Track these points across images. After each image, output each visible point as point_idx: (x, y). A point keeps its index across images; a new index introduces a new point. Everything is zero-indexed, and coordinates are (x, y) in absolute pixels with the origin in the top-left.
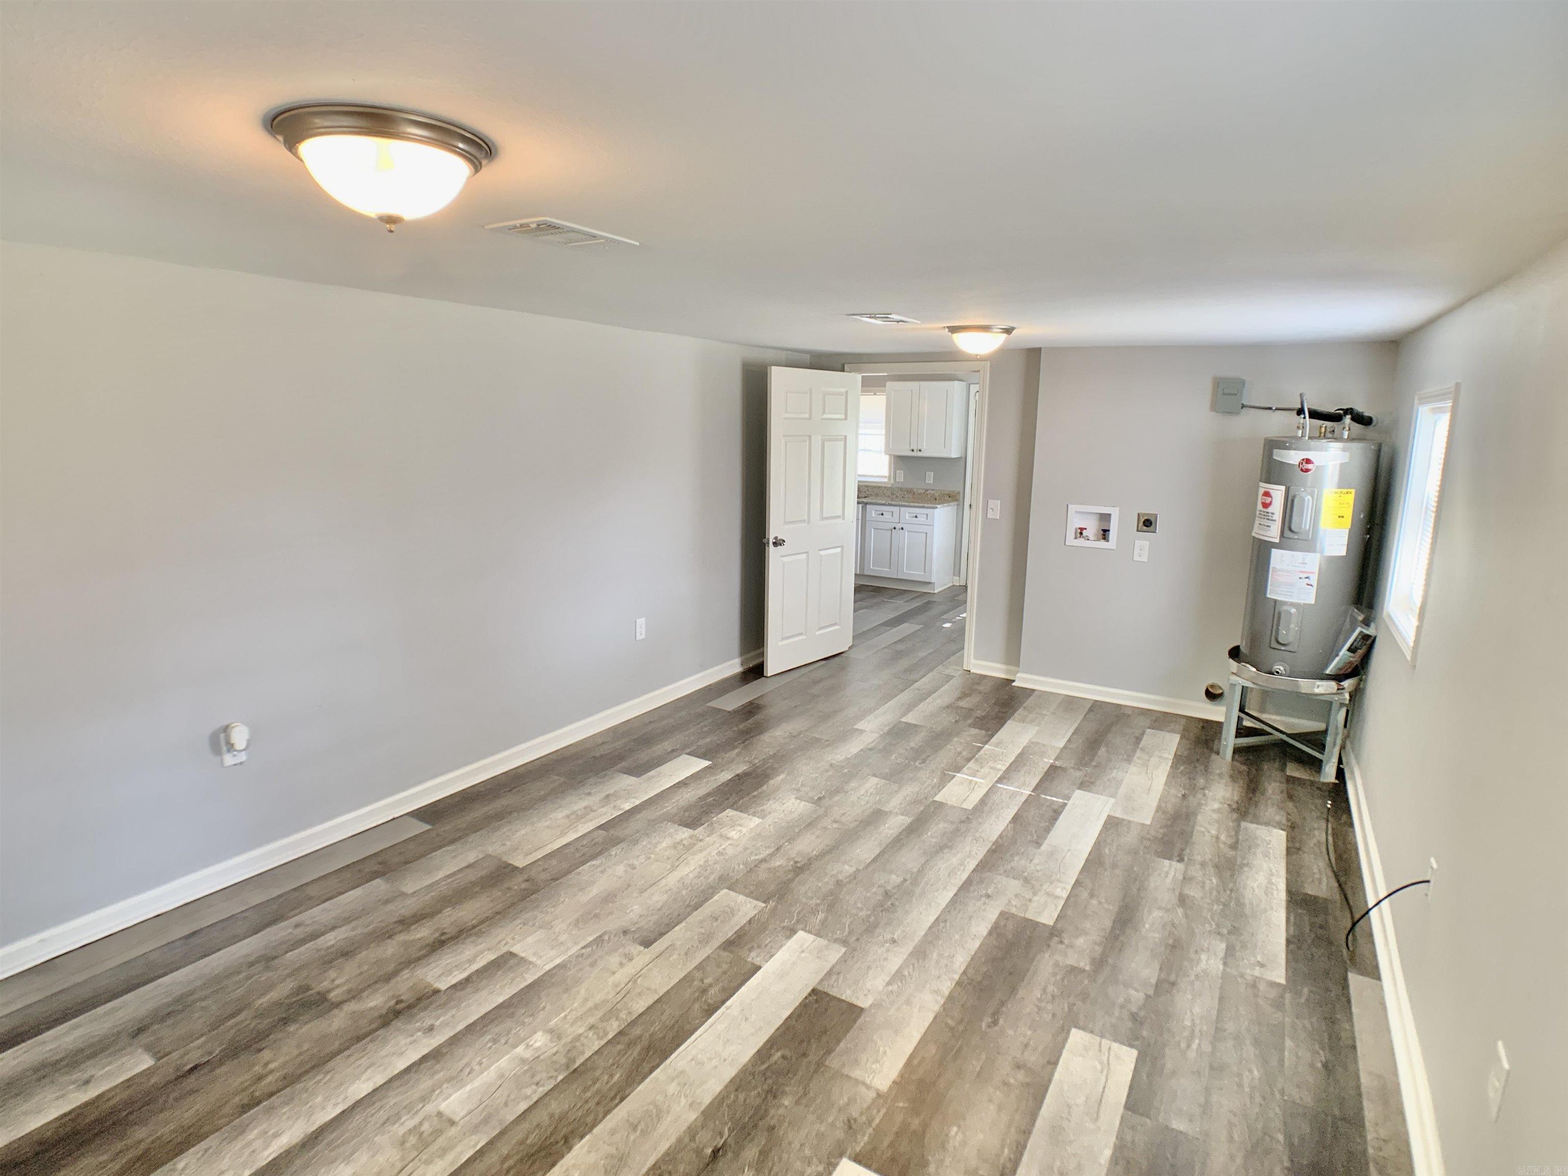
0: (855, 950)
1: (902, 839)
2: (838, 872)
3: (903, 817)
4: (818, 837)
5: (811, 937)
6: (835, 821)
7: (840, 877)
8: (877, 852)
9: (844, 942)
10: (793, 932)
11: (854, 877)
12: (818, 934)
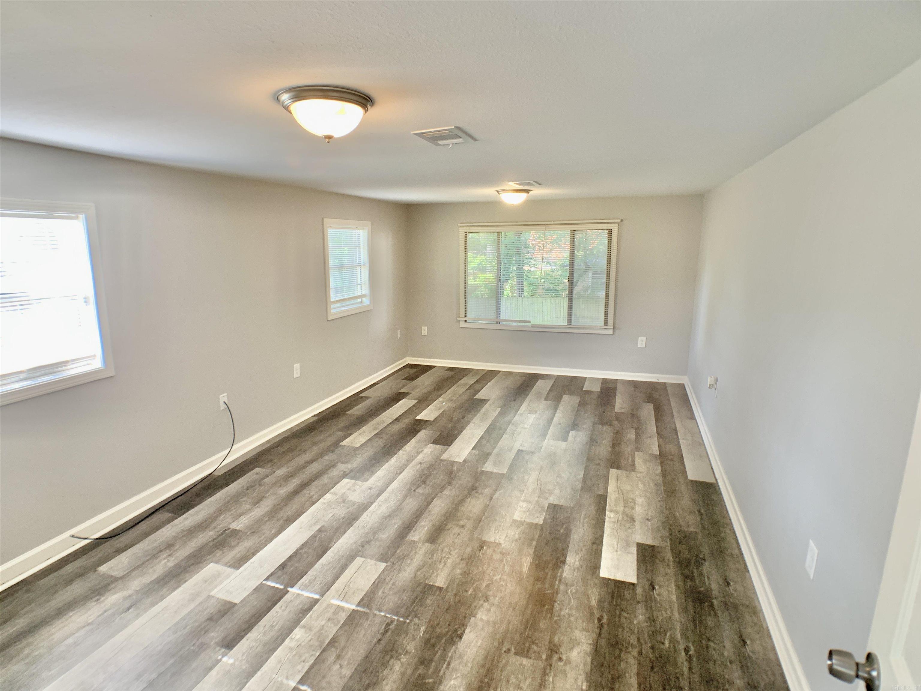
0: (437, 459)
1: (415, 518)
2: (452, 490)
3: (413, 539)
4: (471, 511)
5: (456, 460)
6: (463, 526)
7: (450, 487)
8: (431, 506)
9: (442, 460)
10: (465, 461)
11: (443, 488)
12: (454, 462)
